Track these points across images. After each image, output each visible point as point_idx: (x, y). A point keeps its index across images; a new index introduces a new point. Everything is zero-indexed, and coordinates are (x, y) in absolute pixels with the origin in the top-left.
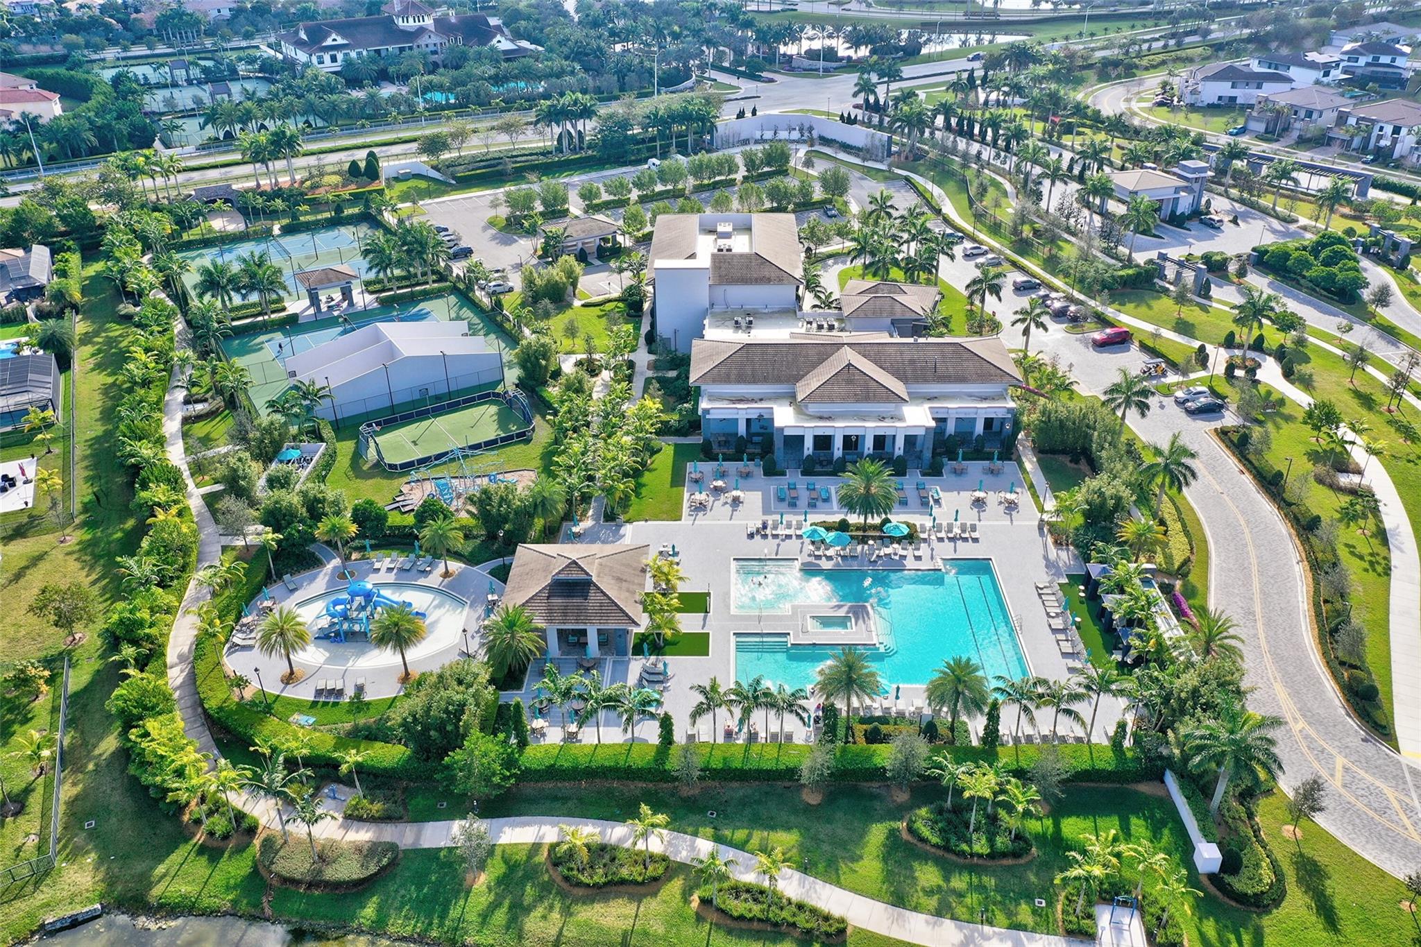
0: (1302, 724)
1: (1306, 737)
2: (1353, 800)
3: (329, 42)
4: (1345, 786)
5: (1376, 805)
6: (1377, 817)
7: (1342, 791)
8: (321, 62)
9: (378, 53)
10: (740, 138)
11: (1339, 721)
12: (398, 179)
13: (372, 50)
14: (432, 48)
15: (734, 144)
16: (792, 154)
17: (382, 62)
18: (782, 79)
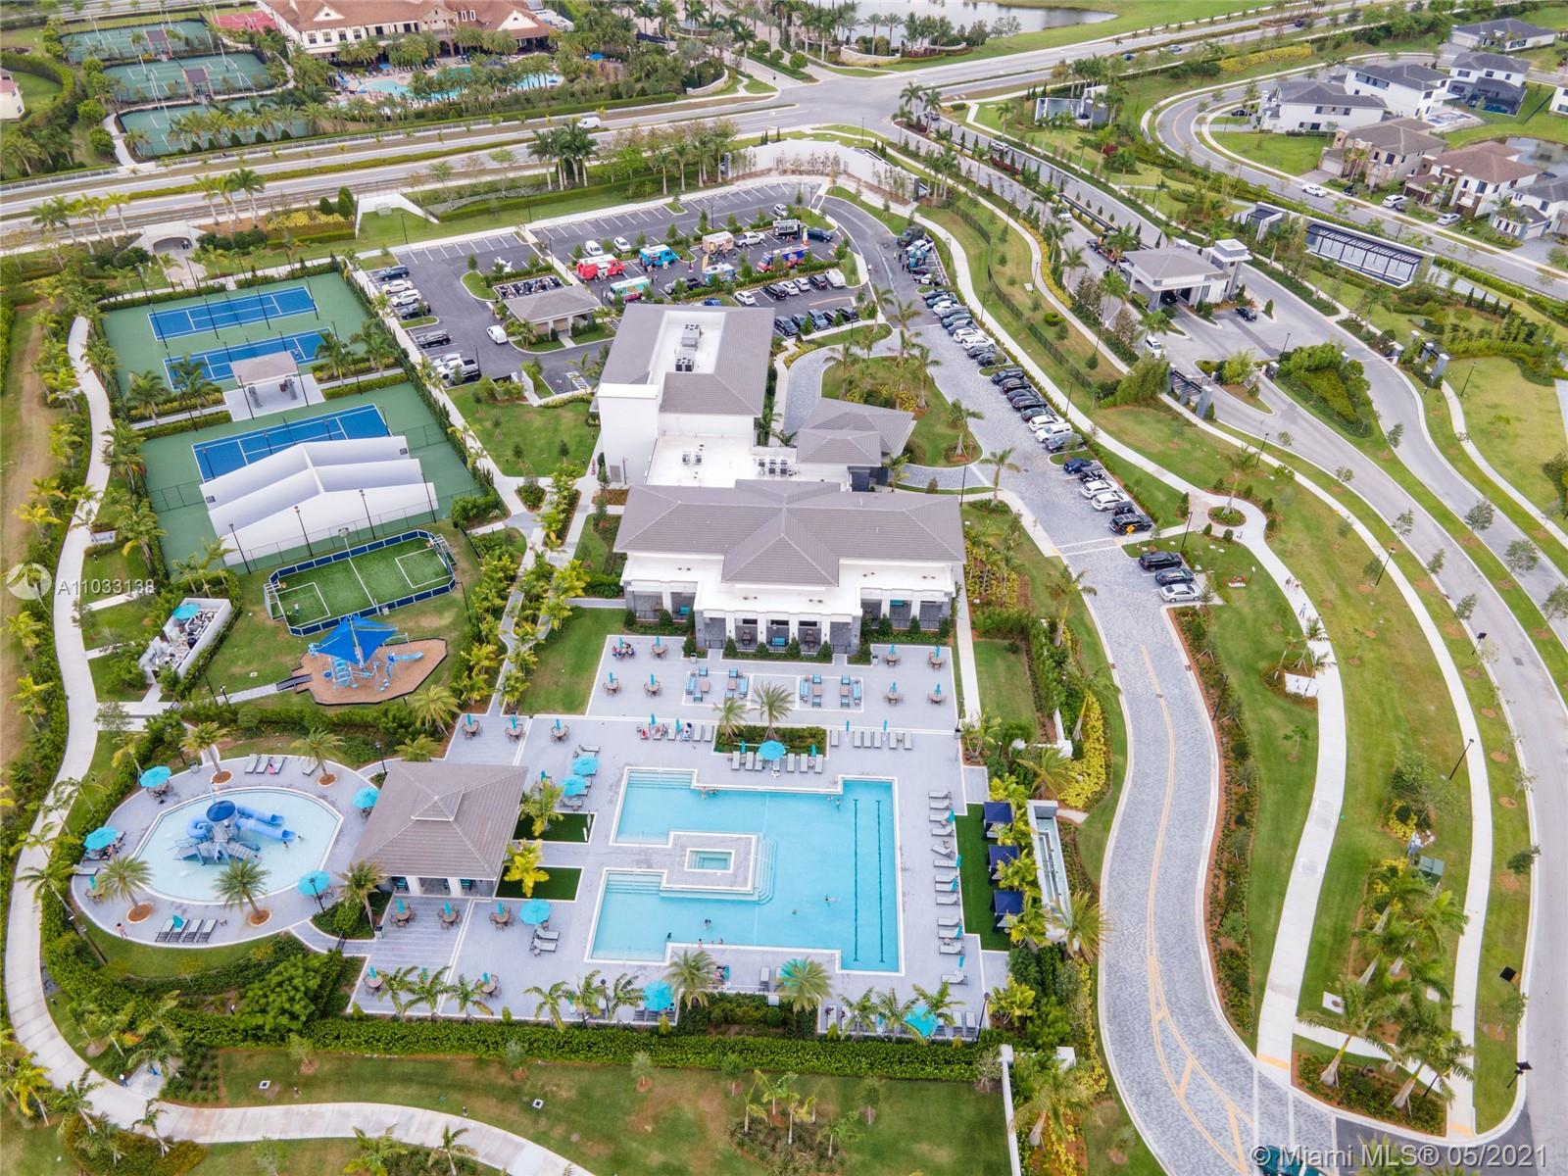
0: (1164, 1012)
1: (1163, 1030)
2: (1190, 1116)
4: (1187, 1097)
5: (1213, 1124)
6: (1210, 1141)
7: (1184, 1104)
9: (379, 30)
10: (759, 167)
11: (1204, 1010)
12: (375, 214)
13: (372, 28)
14: (441, 25)
15: (751, 175)
16: (814, 188)
17: (382, 43)
18: (824, 75)
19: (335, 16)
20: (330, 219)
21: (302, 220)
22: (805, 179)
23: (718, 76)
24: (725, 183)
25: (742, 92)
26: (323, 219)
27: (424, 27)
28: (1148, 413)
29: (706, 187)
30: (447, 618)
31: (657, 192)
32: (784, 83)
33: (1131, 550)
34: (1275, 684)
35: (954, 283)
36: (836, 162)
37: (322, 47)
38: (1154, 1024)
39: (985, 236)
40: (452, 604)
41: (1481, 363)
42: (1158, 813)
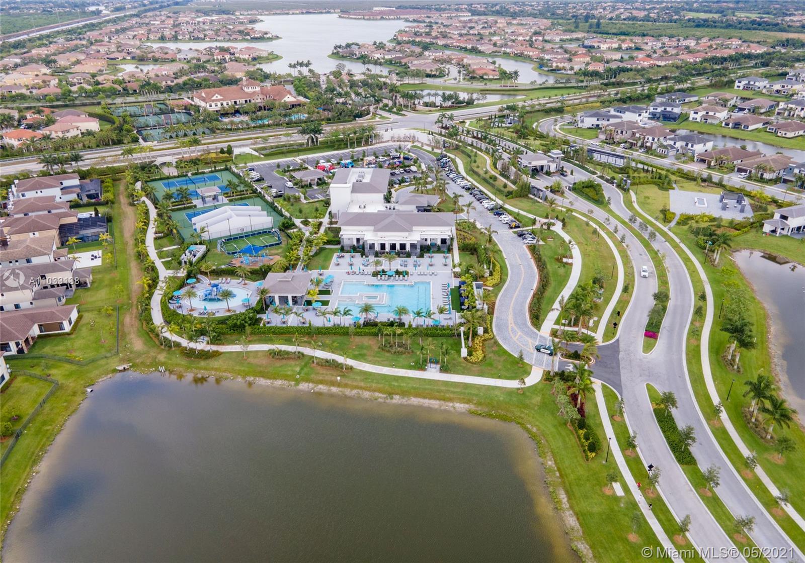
0: (513, 325)
1: (512, 328)
2: (518, 342)
3: (214, 98)
8: (211, 106)
9: (235, 102)
10: (385, 140)
11: (525, 324)
12: (240, 155)
13: (233, 101)
14: (259, 101)
15: (382, 142)
16: (405, 146)
17: (237, 107)
18: (410, 115)
19: (219, 97)
20: (224, 155)
21: (214, 155)
22: (402, 143)
23: (368, 114)
24: (372, 145)
25: (377, 119)
26: (221, 155)
27: (253, 101)
28: (524, 200)
29: (364, 146)
30: (280, 251)
31: (346, 147)
32: (393, 117)
33: (514, 232)
34: (559, 260)
35: (457, 170)
36: (414, 137)
37: (214, 108)
38: (510, 328)
39: (470, 156)
40: (281, 248)
41: (645, 186)
42: (516, 288)
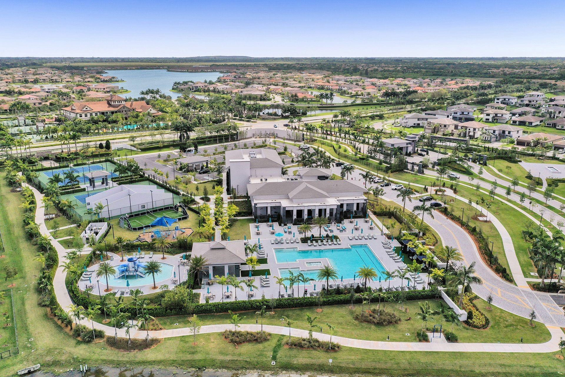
2: (506, 299)
3: (84, 109)
4: (502, 296)
5: (513, 300)
6: (514, 303)
9: (103, 114)
10: (248, 136)
12: (119, 149)
13: (101, 112)
15: (246, 139)
16: (268, 141)
21: (94, 150)
24: (238, 141)
26: (101, 150)
28: (403, 174)
29: (231, 141)
30: (189, 224)
31: (216, 143)
32: (245, 123)
33: (415, 198)
34: (476, 219)
36: (273, 134)
39: (331, 146)
40: (190, 221)
